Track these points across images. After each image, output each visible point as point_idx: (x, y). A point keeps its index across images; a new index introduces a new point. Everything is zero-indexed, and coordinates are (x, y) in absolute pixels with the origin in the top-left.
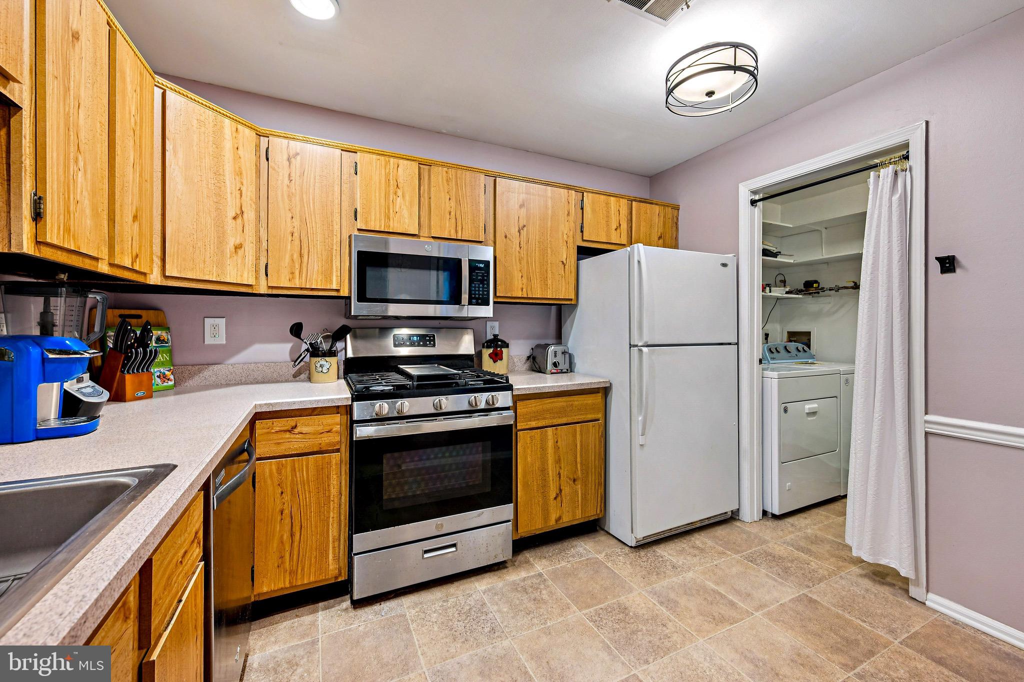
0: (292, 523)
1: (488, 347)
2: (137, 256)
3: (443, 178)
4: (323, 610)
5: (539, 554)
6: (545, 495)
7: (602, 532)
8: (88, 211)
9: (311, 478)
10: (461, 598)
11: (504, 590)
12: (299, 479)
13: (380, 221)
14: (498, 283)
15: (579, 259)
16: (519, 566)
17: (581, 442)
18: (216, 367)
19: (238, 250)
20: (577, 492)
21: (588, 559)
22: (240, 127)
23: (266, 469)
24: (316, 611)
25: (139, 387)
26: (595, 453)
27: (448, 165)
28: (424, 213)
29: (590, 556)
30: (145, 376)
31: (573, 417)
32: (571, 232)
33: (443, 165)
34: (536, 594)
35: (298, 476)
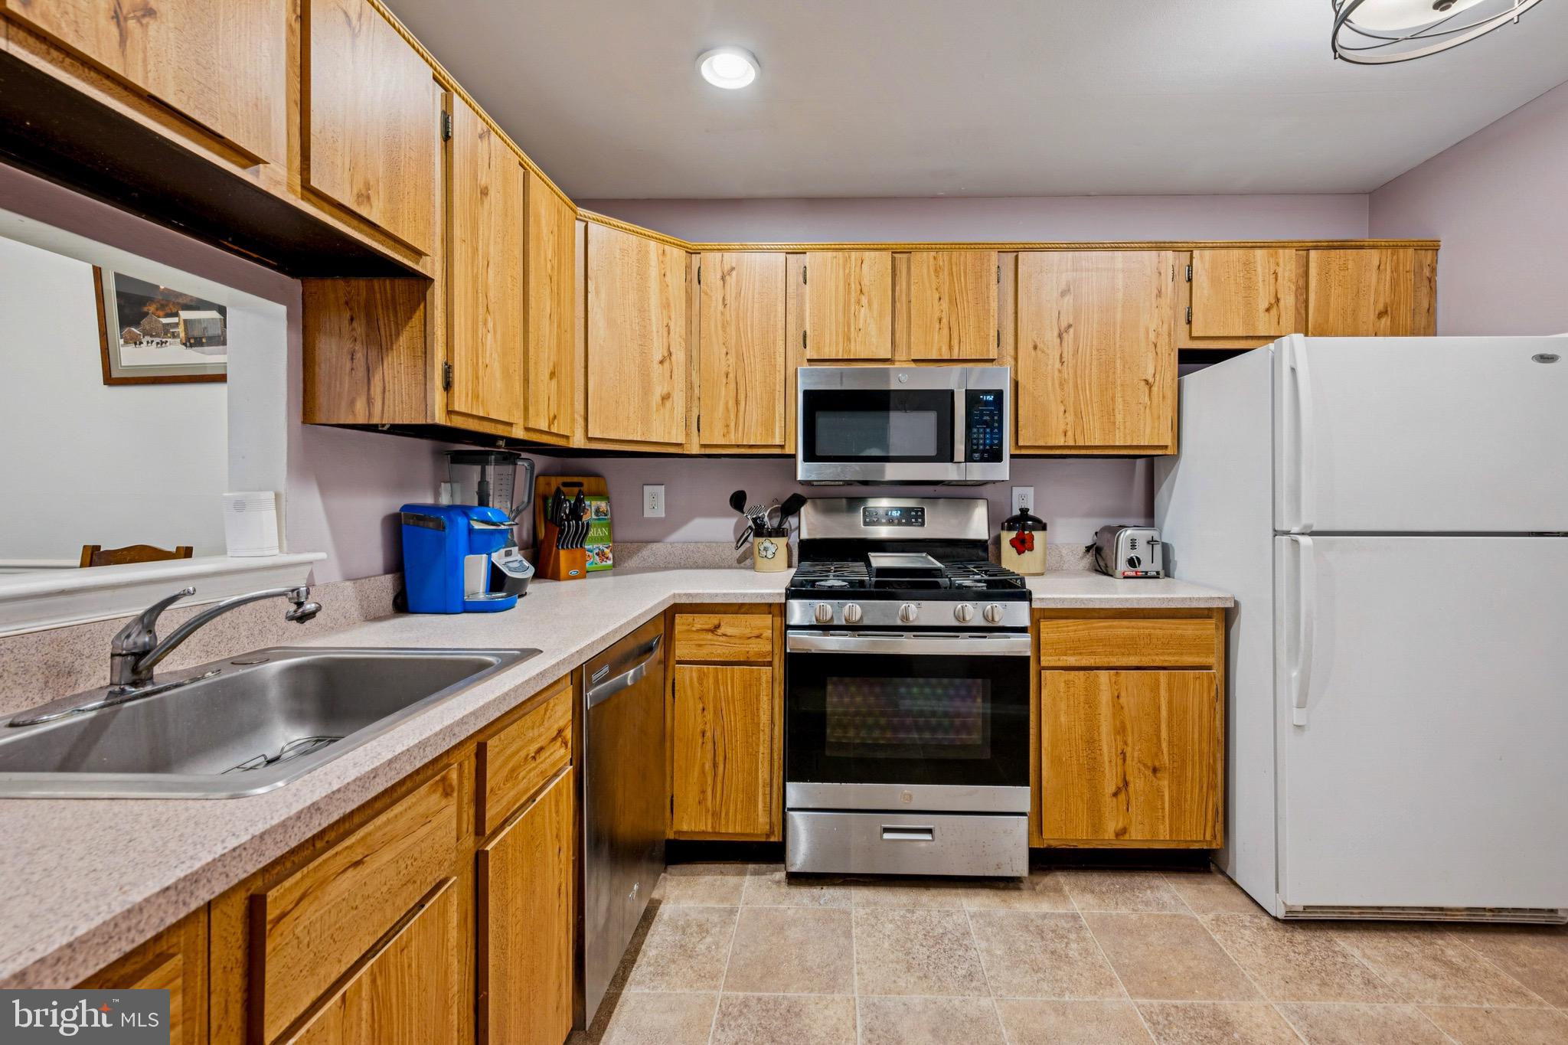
0: (715, 750)
1: (1010, 529)
2: (555, 417)
3: (928, 267)
4: (752, 875)
5: (1084, 883)
6: (1094, 785)
7: (1220, 876)
8: (498, 374)
9: (737, 696)
10: (934, 913)
11: (1005, 922)
12: (722, 695)
13: (837, 344)
14: (1020, 424)
15: (1181, 374)
16: (1042, 893)
17: (1170, 703)
18: (655, 546)
19: (665, 401)
20: (1159, 792)
21: (1175, 916)
22: (667, 248)
23: (685, 675)
24: (742, 873)
25: (573, 564)
26: (1200, 727)
27: (938, 246)
28: (901, 325)
29: (1181, 912)
30: (578, 553)
31: (1154, 658)
32: (1166, 326)
33: (929, 247)
34: (1060, 946)
35: (722, 690)
